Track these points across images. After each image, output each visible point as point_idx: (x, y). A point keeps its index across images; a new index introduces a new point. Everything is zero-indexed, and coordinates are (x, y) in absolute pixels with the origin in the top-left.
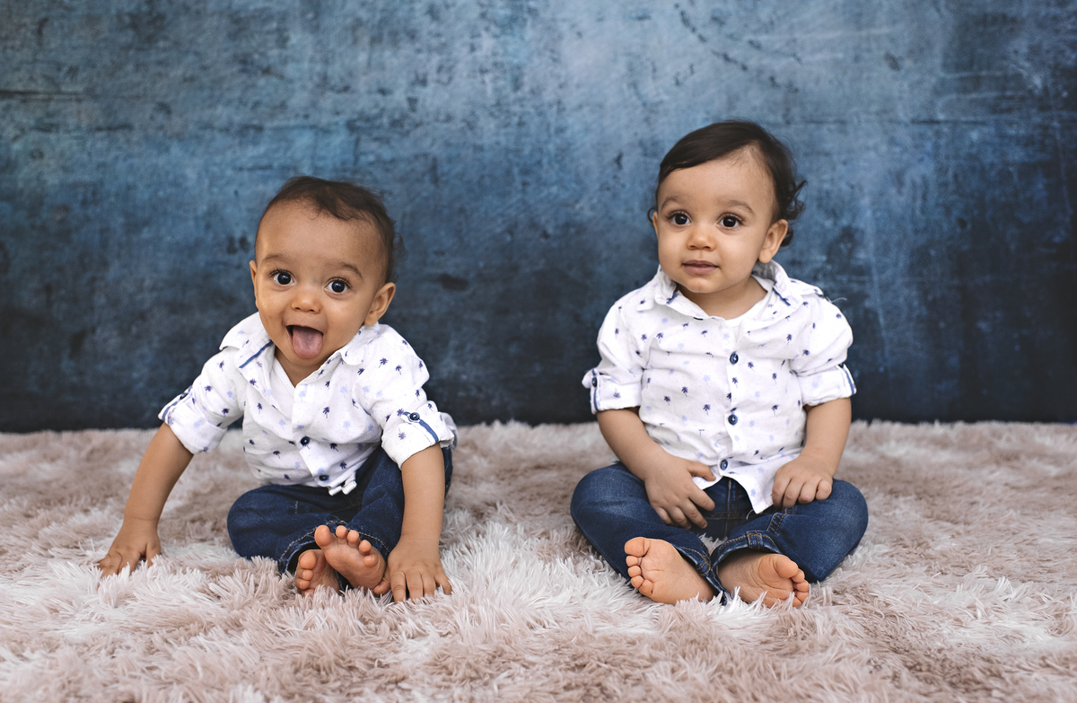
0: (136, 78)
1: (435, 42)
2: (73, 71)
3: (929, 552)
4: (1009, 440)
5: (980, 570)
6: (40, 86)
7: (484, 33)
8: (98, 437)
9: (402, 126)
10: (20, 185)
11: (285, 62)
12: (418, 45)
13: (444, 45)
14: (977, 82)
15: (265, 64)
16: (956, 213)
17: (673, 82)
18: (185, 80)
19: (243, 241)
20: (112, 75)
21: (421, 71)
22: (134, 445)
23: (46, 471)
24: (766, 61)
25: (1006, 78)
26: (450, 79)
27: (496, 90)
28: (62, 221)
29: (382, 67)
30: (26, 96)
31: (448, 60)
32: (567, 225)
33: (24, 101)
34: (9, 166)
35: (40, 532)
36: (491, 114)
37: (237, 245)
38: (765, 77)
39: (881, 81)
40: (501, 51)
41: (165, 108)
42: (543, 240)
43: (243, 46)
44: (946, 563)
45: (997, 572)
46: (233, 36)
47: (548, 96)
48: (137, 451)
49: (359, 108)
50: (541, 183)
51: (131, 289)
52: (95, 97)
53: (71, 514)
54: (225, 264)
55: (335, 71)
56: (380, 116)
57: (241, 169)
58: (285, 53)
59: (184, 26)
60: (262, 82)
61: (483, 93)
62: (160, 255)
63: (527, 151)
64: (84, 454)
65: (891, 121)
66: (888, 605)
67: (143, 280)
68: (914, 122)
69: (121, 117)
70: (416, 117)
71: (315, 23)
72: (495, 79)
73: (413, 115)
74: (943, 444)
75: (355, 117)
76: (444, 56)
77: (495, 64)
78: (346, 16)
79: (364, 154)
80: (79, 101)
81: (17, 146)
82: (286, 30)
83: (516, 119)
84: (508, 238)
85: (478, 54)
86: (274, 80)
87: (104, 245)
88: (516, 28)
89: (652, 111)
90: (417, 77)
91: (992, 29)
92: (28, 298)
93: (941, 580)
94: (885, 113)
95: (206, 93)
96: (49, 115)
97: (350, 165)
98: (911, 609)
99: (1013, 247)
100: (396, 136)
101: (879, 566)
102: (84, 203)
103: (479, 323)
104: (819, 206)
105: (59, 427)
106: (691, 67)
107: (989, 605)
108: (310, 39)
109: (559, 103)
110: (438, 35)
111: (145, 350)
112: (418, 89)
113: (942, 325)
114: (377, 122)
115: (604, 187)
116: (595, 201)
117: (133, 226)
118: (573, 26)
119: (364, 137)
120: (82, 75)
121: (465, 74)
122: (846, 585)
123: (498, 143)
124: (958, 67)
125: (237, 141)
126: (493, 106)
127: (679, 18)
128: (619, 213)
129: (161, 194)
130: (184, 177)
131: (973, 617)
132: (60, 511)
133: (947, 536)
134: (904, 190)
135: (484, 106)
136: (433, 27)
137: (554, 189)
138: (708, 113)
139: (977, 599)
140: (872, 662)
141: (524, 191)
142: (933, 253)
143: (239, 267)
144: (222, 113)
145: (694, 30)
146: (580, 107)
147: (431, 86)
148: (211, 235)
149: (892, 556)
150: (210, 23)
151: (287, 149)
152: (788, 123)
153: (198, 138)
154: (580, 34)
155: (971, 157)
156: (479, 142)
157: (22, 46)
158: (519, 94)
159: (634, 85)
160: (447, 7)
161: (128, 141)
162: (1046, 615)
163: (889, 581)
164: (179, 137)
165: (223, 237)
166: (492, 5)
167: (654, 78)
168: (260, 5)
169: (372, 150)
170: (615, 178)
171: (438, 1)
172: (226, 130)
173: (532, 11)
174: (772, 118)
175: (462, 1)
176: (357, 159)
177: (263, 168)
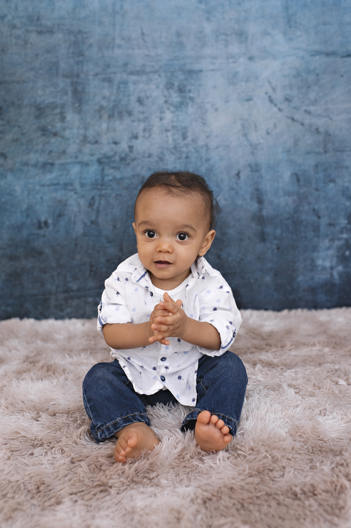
1: (141, 116)
7: (167, 111)
9: (126, 160)
11: (64, 129)
12: (133, 118)
13: (146, 118)
15: (54, 131)
17: (266, 133)
18: (13, 141)
19: (46, 223)
21: (135, 132)
24: (314, 120)
26: (150, 135)
27: (174, 140)
29: (115, 130)
31: (149, 125)
36: (172, 153)
37: (43, 225)
38: (313, 128)
40: (176, 120)
41: (3, 155)
43: (43, 122)
46: (37, 117)
47: (201, 142)
49: (103, 152)
54: (37, 235)
55: (91, 133)
56: (114, 156)
57: (43, 186)
58: (65, 125)
59: (12, 112)
60: (53, 140)
61: (167, 142)
62: (4, 231)
70: (133, 155)
71: (79, 109)
72: (173, 135)
73: (131, 155)
75: (101, 156)
76: (147, 124)
77: (173, 127)
78: (95, 105)
79: (107, 175)
82: (64, 113)
83: (184, 155)
85: (165, 122)
86: (59, 139)
88: (184, 108)
89: (255, 148)
90: (133, 135)
95: (24, 147)
97: (99, 182)
100: (123, 166)
104: (343, 195)
106: (275, 125)
108: (77, 117)
109: (207, 146)
110: (143, 113)
112: (134, 141)
114: (113, 159)
115: (231, 189)
116: (226, 196)
118: (213, 106)
119: (106, 167)
121: (157, 132)
125: (41, 171)
126: (173, 148)
127: (268, 99)
128: (239, 202)
129: (3, 200)
130: (15, 191)
135: (168, 149)
136: (140, 108)
138: (284, 148)
143: (44, 236)
144: (33, 157)
145: (276, 105)
146: (217, 147)
147: (140, 139)
148: (29, 221)
150: (25, 111)
151: (67, 174)
152: (326, 152)
153: (21, 170)
154: (216, 110)
158: (186, 142)
159: (245, 135)
160: (147, 98)
164: (11, 170)
165: (35, 221)
166: (170, 96)
167: (256, 131)
168: (51, 100)
169: (111, 173)
170: (237, 183)
171: (143, 95)
172: (35, 166)
173: (191, 99)
174: (317, 150)
175: (155, 94)
176: (103, 178)
177: (55, 185)
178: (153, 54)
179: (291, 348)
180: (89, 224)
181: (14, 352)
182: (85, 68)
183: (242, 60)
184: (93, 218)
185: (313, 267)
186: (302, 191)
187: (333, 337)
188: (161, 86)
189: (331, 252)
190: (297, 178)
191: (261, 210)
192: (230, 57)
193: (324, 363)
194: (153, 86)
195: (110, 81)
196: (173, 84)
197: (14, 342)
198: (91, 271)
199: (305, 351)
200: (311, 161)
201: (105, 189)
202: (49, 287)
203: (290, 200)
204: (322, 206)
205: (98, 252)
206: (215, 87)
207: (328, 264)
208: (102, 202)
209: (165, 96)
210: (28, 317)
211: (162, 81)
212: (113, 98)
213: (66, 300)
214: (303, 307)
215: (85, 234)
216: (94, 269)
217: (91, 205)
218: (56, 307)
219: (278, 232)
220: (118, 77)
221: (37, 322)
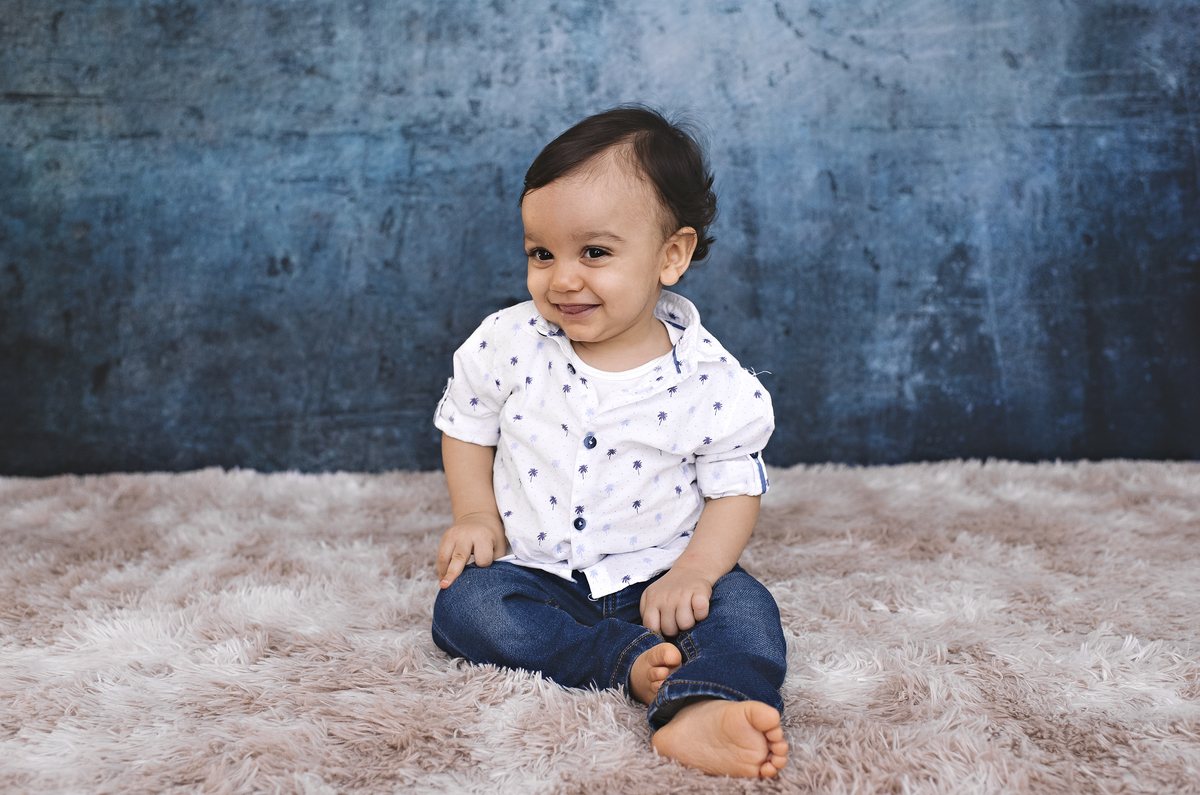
0: (164, 79)
1: (499, 38)
2: (93, 71)
3: (1050, 607)
4: (1137, 481)
5: (1105, 628)
6: (56, 87)
7: (554, 28)
8: (125, 482)
9: (463, 133)
10: (34, 199)
11: (331, 60)
12: (480, 42)
13: (510, 41)
14: (1104, 82)
15: (309, 63)
16: (1081, 228)
17: (766, 82)
18: (219, 81)
19: (286, 262)
20: (136, 75)
21: (484, 71)
22: (166, 490)
23: (70, 521)
24: (869, 59)
25: (1137, 77)
26: (517, 80)
27: (569, 92)
28: (82, 240)
29: (440, 66)
30: (39, 99)
31: (515, 58)
33: (37, 105)
34: (22, 178)
35: (72, 591)
36: (564, 119)
37: (279, 266)
38: (869, 76)
39: (998, 80)
40: (573, 48)
41: (196, 113)
43: (285, 43)
44: (1068, 620)
45: (1124, 629)
46: (272, 32)
47: (626, 98)
48: (171, 497)
49: (414, 112)
51: (160, 316)
52: (118, 101)
53: (104, 570)
54: (266, 287)
55: (388, 70)
57: (282, 181)
58: (332, 50)
59: (218, 20)
60: (305, 83)
61: (554, 95)
62: (193, 277)
64: (111, 501)
65: (1009, 126)
66: (1006, 664)
67: (173, 306)
68: (1035, 126)
69: (148, 123)
70: (478, 122)
71: (364, 16)
72: (568, 79)
73: (475, 120)
74: (1065, 485)
75: (411, 122)
76: (511, 54)
78: (399, 9)
79: (421, 163)
80: (99, 105)
81: (30, 156)
82: (331, 24)
85: (548, 51)
86: (319, 81)
87: (130, 266)
88: (591, 22)
89: (742, 115)
90: (480, 77)
91: (1122, 22)
92: (45, 328)
93: (1064, 638)
94: (1003, 116)
95: (242, 96)
96: (66, 121)
97: (405, 177)
98: (1031, 668)
99: (1143, 266)
100: (457, 144)
101: (996, 624)
102: (107, 220)
104: (929, 221)
105: (81, 470)
106: (787, 65)
107: (1116, 664)
108: (358, 35)
110: (503, 30)
111: (177, 384)
112: (481, 90)
113: (1065, 352)
114: (436, 128)
117: (162, 246)
118: (654, 20)
119: (420, 145)
120: (102, 76)
121: (533, 74)
122: (960, 644)
124: (1084, 65)
125: (277, 150)
126: (565, 109)
127: (772, 11)
129: (193, 209)
130: (219, 190)
131: (1098, 679)
132: (91, 567)
133: (1069, 590)
134: (1024, 203)
135: (555, 110)
136: (498, 20)
138: (805, 116)
139: (1103, 659)
140: (990, 729)
142: (1055, 272)
143: (281, 291)
144: (261, 119)
145: (789, 24)
147: (496, 87)
148: (249, 256)
149: (1010, 612)
150: (247, 16)
151: (335, 158)
152: (894, 128)
153: (234, 147)
154: (662, 29)
155: (1099, 166)
157: (35, 43)
158: (594, 96)
159: (723, 86)
161: (155, 150)
162: (1177, 676)
163: (1007, 640)
164: (213, 145)
165: (262, 257)
167: (745, 78)
169: (429, 160)
172: (266, 137)
174: (876, 123)
176: (412, 169)
177: (307, 179)
179: (795, 540)
180: (379, 267)
181: (211, 535)
184: (390, 255)
185: (862, 374)
186: (842, 210)
187: (886, 521)
189: (900, 343)
190: (830, 181)
191: (752, 248)
193: (855, 571)
197: (211, 517)
198: (382, 369)
199: (822, 548)
200: (863, 146)
201: (418, 193)
202: (289, 401)
203: (816, 229)
204: (882, 244)
205: (399, 328)
207: (892, 369)
208: (410, 221)
210: (242, 467)
213: (326, 430)
214: (836, 460)
215: (370, 290)
216: (389, 364)
217: (385, 227)
218: (303, 445)
219: (789, 295)
221: (261, 478)
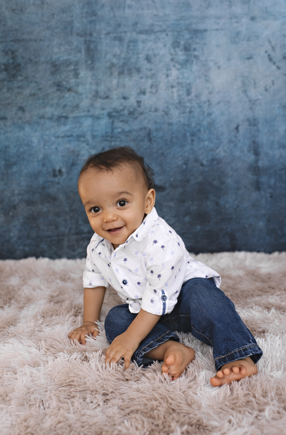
0: (8, 95)
1: (149, 73)
7: (173, 68)
9: (134, 114)
11: (78, 85)
12: (141, 75)
13: (154, 75)
15: (68, 86)
17: (264, 89)
18: (31, 95)
19: (60, 171)
21: (143, 88)
22: (14, 268)
26: (157, 91)
27: (179, 96)
29: (124, 86)
31: (156, 82)
32: (213, 160)
36: (176, 108)
37: (57, 173)
40: (181, 76)
41: (22, 109)
42: (201, 168)
43: (58, 78)
46: (53, 73)
47: (204, 98)
48: (16, 271)
49: (113, 106)
50: (200, 140)
51: (9, 195)
54: (52, 182)
55: (102, 88)
56: (123, 110)
57: (58, 137)
58: (78, 81)
59: (30, 69)
60: (67, 95)
61: (172, 97)
62: (22, 178)
63: (193, 125)
67: (14, 191)
69: (2, 114)
70: (140, 110)
71: (92, 66)
72: (179, 90)
75: (112, 110)
76: (154, 80)
77: (178, 83)
78: (107, 62)
79: (116, 128)
82: (78, 69)
83: (188, 110)
84: (185, 167)
85: (170, 78)
86: (73, 94)
88: (188, 65)
89: (253, 104)
90: (141, 91)
95: (41, 101)
97: (109, 134)
100: (131, 119)
103: (171, 207)
106: (273, 82)
108: (89, 73)
109: (209, 101)
110: (151, 70)
111: (16, 223)
112: (141, 96)
114: (122, 113)
115: (230, 141)
116: (226, 148)
117: (9, 165)
118: (216, 63)
119: (116, 120)
121: (164, 88)
123: (180, 121)
125: (56, 124)
126: (177, 103)
127: (267, 58)
128: (237, 153)
129: (21, 150)
130: (32, 142)
135: (173, 104)
136: (148, 66)
137: (206, 143)
138: (280, 104)
141: (192, 144)
143: (58, 183)
144: (49, 111)
145: (274, 63)
146: (219, 103)
147: (148, 94)
148: (45, 169)
150: (42, 67)
151: (80, 127)
153: (38, 123)
156: (171, 121)
158: (190, 97)
159: (245, 92)
160: (155, 56)
161: (5, 125)
164: (29, 123)
165: (50, 169)
166: (176, 54)
167: (255, 88)
168: (66, 57)
169: (119, 126)
170: (236, 136)
171: (151, 53)
172: (51, 119)
173: (196, 57)
175: (162, 52)
176: (113, 131)
177: (68, 136)
178: (161, 14)
181: (38, 291)
182: (98, 27)
183: (244, 20)
188: (168, 45)
191: (257, 161)
192: (233, 17)
194: (160, 45)
195: (120, 39)
196: (179, 43)
197: (35, 282)
201: (115, 141)
202: (62, 229)
206: (218, 46)
209: (172, 55)
210: (44, 256)
211: (169, 40)
212: (123, 56)
213: (77, 241)
218: (68, 247)
219: (273, 181)
220: (128, 36)
221: (51, 261)
